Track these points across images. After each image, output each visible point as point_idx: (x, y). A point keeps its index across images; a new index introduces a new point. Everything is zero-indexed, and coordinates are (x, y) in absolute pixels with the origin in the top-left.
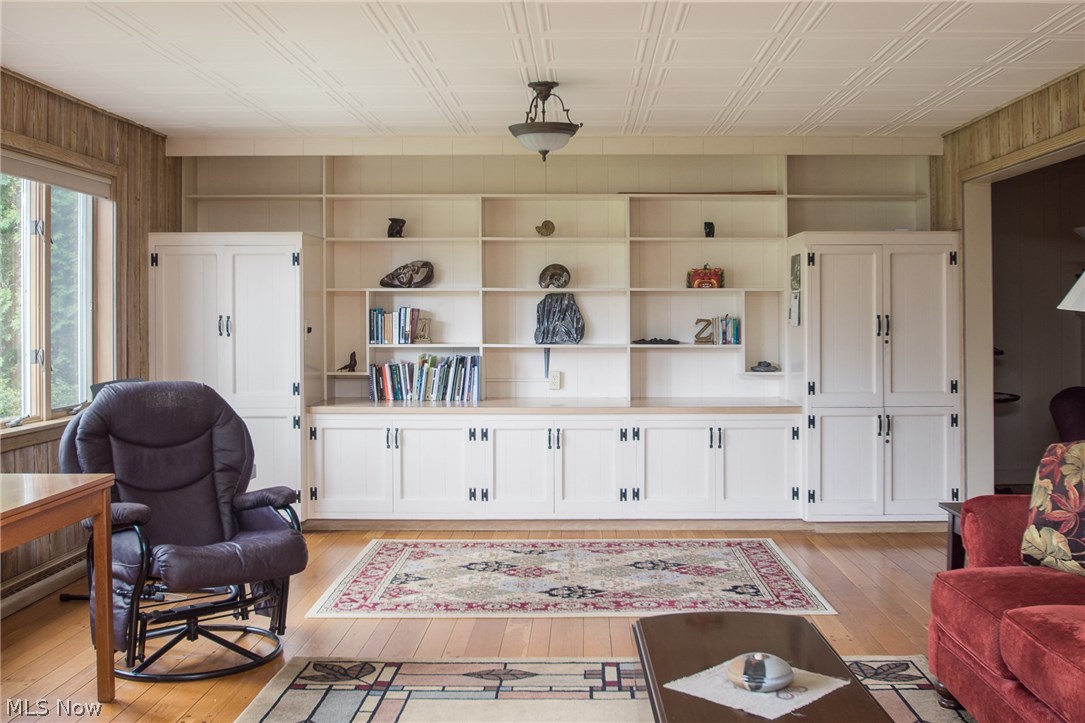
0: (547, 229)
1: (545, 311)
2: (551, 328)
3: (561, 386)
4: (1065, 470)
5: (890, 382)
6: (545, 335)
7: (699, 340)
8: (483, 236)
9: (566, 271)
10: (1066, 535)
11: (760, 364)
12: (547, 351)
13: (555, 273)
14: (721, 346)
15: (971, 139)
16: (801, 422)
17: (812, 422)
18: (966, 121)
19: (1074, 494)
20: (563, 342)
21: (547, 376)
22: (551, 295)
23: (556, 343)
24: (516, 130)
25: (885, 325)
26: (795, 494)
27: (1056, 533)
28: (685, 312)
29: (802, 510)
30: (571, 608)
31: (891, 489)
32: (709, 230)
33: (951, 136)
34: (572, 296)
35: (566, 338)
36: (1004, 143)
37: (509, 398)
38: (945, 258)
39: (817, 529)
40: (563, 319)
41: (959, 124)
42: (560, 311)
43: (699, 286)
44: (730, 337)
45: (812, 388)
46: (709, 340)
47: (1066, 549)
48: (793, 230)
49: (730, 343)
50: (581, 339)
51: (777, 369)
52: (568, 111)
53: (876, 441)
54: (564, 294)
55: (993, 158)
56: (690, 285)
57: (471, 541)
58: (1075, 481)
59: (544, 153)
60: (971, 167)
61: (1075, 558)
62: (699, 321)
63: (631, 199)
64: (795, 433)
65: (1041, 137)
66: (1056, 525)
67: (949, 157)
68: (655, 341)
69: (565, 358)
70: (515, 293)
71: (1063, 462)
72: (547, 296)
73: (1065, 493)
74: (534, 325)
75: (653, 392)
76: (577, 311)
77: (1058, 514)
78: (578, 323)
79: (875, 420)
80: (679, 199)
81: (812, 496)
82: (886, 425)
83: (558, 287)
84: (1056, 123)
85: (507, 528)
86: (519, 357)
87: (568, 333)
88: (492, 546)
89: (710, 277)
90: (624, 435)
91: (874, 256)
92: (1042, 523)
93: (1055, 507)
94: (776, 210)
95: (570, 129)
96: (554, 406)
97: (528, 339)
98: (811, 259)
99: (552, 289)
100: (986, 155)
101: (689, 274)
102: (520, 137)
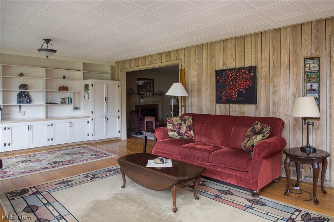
0: (21, 75)
1: (20, 96)
2: (22, 100)
3: (24, 115)
4: (174, 122)
5: (107, 111)
6: (20, 102)
7: (62, 103)
8: (3, 75)
9: (27, 86)
10: (177, 132)
11: (76, 108)
12: (20, 106)
13: (24, 86)
14: (67, 104)
15: (123, 63)
16: (90, 120)
17: (92, 119)
18: (123, 60)
19: (177, 126)
20: (25, 103)
21: (20, 112)
22: (21, 92)
23: (23, 104)
24: (40, 50)
25: (107, 99)
26: (88, 135)
27: (175, 132)
28: (58, 96)
29: (90, 138)
30: (60, 166)
31: (108, 132)
32: (64, 77)
33: (118, 63)
34: (28, 92)
35: (26, 103)
36: (133, 65)
37: (9, 119)
38: (117, 86)
39: (92, 142)
40: (25, 98)
41: (121, 60)
42: (24, 96)
43: (62, 90)
44: (69, 102)
45: (92, 112)
46: (65, 103)
47: (177, 135)
48: (84, 79)
49: (69, 103)
50: (31, 102)
51: (80, 109)
52: (53, 47)
53: (105, 122)
54: (25, 92)
55: (130, 68)
56: (59, 90)
57: (9, 157)
58: (176, 124)
59: (47, 56)
60: (123, 69)
61: (179, 136)
62: (61, 98)
63: (46, 69)
64: (88, 122)
65: (143, 65)
66: (175, 131)
67: (117, 66)
68: (51, 103)
69: (25, 108)
70: (10, 91)
71: (172, 121)
72: (20, 92)
73: (175, 126)
74: (17, 99)
75: (49, 115)
76: (29, 96)
77: (175, 129)
78: (30, 99)
79: (105, 118)
80: (56, 70)
81: (92, 135)
82: (107, 119)
83: (25, 90)
84: (147, 63)
85: (15, 152)
86: (11, 108)
87: (27, 101)
88: (16, 157)
89: (64, 88)
90: (48, 125)
91: (104, 85)
92: (172, 131)
93: (174, 128)
94: (80, 74)
95: (54, 51)
96: (22, 120)
97: (15, 103)
98: (92, 85)
99: (23, 90)
100: (128, 67)
101: (59, 87)
102: (41, 52)
